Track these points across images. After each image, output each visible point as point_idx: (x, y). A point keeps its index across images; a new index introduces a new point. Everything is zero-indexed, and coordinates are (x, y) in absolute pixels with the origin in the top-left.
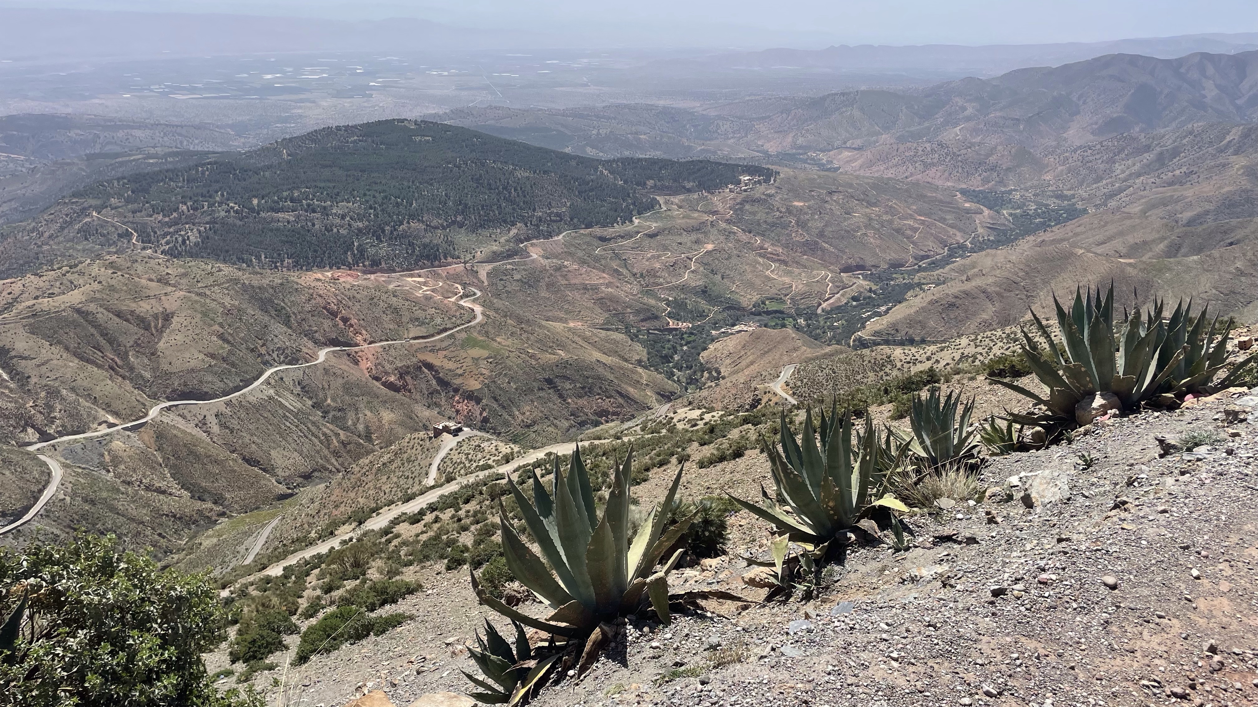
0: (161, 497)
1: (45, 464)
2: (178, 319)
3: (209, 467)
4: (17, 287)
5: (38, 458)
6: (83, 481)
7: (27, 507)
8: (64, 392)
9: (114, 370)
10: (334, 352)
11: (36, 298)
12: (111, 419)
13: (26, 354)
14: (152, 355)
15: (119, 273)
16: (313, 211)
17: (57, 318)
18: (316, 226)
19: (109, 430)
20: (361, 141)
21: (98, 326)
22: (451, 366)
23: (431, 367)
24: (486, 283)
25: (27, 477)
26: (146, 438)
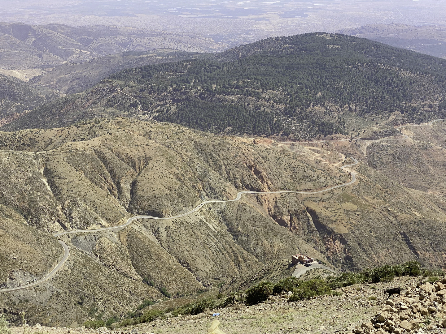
0: (125, 278)
1: (61, 246)
2: (152, 162)
3: (157, 263)
5: (57, 242)
7: (45, 272)
8: (80, 202)
9: (110, 191)
10: (247, 194)
11: (74, 140)
12: (103, 223)
13: (62, 175)
14: (134, 184)
15: (122, 129)
16: (250, 95)
17: (84, 155)
18: (250, 106)
19: (101, 229)
20: (290, 48)
21: (105, 162)
22: (327, 213)
23: (313, 213)
24: (366, 155)
25: (49, 253)
26: (122, 238)
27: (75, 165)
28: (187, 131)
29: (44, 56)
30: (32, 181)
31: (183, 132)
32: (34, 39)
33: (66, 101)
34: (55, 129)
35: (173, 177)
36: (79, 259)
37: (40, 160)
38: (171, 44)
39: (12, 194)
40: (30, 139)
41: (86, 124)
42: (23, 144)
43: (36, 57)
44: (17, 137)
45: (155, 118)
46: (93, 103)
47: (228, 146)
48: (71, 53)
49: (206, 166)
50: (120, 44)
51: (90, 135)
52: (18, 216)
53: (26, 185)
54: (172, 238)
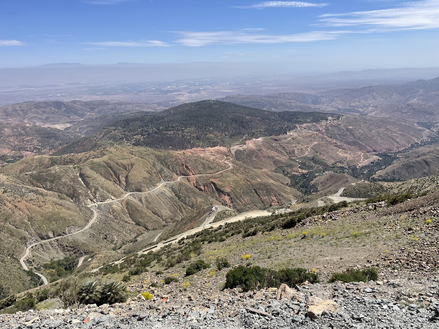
0: (127, 224)
1: (92, 211)
2: (135, 166)
3: (142, 214)
4: (88, 155)
5: (90, 209)
7: (86, 225)
8: (100, 188)
9: (115, 182)
10: (183, 178)
11: (93, 158)
12: (113, 198)
13: (89, 176)
14: (127, 177)
15: (118, 151)
16: (179, 131)
17: (99, 165)
18: (180, 136)
19: (112, 201)
20: (195, 107)
21: (111, 168)
22: (221, 183)
23: (214, 184)
24: (234, 155)
25: (87, 215)
26: (123, 204)
27: (95, 171)
28: (151, 150)
29: (71, 117)
30: (74, 180)
31: (149, 150)
32: (65, 109)
33: (85, 139)
34: (83, 153)
35: (146, 172)
36: (102, 216)
37: (77, 169)
38: (137, 108)
39: (64, 187)
40: (70, 159)
41: (99, 150)
42: (66, 162)
43: (67, 118)
44: (63, 159)
45: (133, 144)
46: (100, 139)
47: (172, 155)
48: (85, 115)
49: (162, 166)
50: (110, 109)
51: (101, 155)
52: (68, 198)
53: (71, 182)
54: (148, 202)
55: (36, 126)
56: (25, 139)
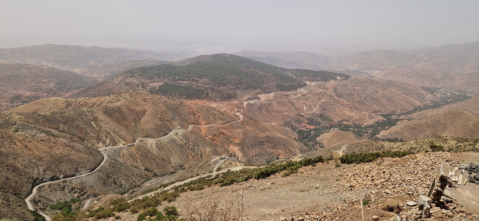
0: (136, 169)
1: (102, 154)
2: (148, 113)
3: (151, 160)
4: (102, 100)
5: (101, 153)
6: (113, 161)
8: (111, 133)
10: (194, 127)
12: (124, 142)
13: (102, 120)
14: (139, 123)
15: (133, 97)
16: (194, 81)
17: (113, 110)
18: (194, 86)
19: (123, 146)
20: (211, 60)
22: (230, 134)
23: (224, 134)
24: (246, 108)
25: (97, 158)
27: (109, 115)
28: (165, 98)
30: (87, 123)
31: (162, 98)
33: (102, 84)
34: (97, 97)
35: (158, 120)
36: (112, 161)
39: (76, 130)
40: (85, 102)
41: (114, 95)
42: (81, 105)
44: (77, 102)
45: (148, 92)
47: (184, 105)
48: (103, 61)
50: (128, 57)
51: (116, 100)
52: (79, 141)
53: (83, 125)
55: (55, 69)
56: (42, 81)
